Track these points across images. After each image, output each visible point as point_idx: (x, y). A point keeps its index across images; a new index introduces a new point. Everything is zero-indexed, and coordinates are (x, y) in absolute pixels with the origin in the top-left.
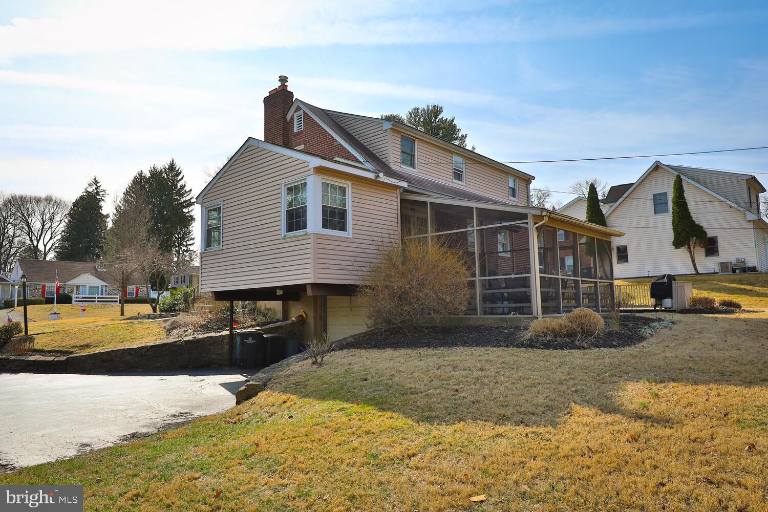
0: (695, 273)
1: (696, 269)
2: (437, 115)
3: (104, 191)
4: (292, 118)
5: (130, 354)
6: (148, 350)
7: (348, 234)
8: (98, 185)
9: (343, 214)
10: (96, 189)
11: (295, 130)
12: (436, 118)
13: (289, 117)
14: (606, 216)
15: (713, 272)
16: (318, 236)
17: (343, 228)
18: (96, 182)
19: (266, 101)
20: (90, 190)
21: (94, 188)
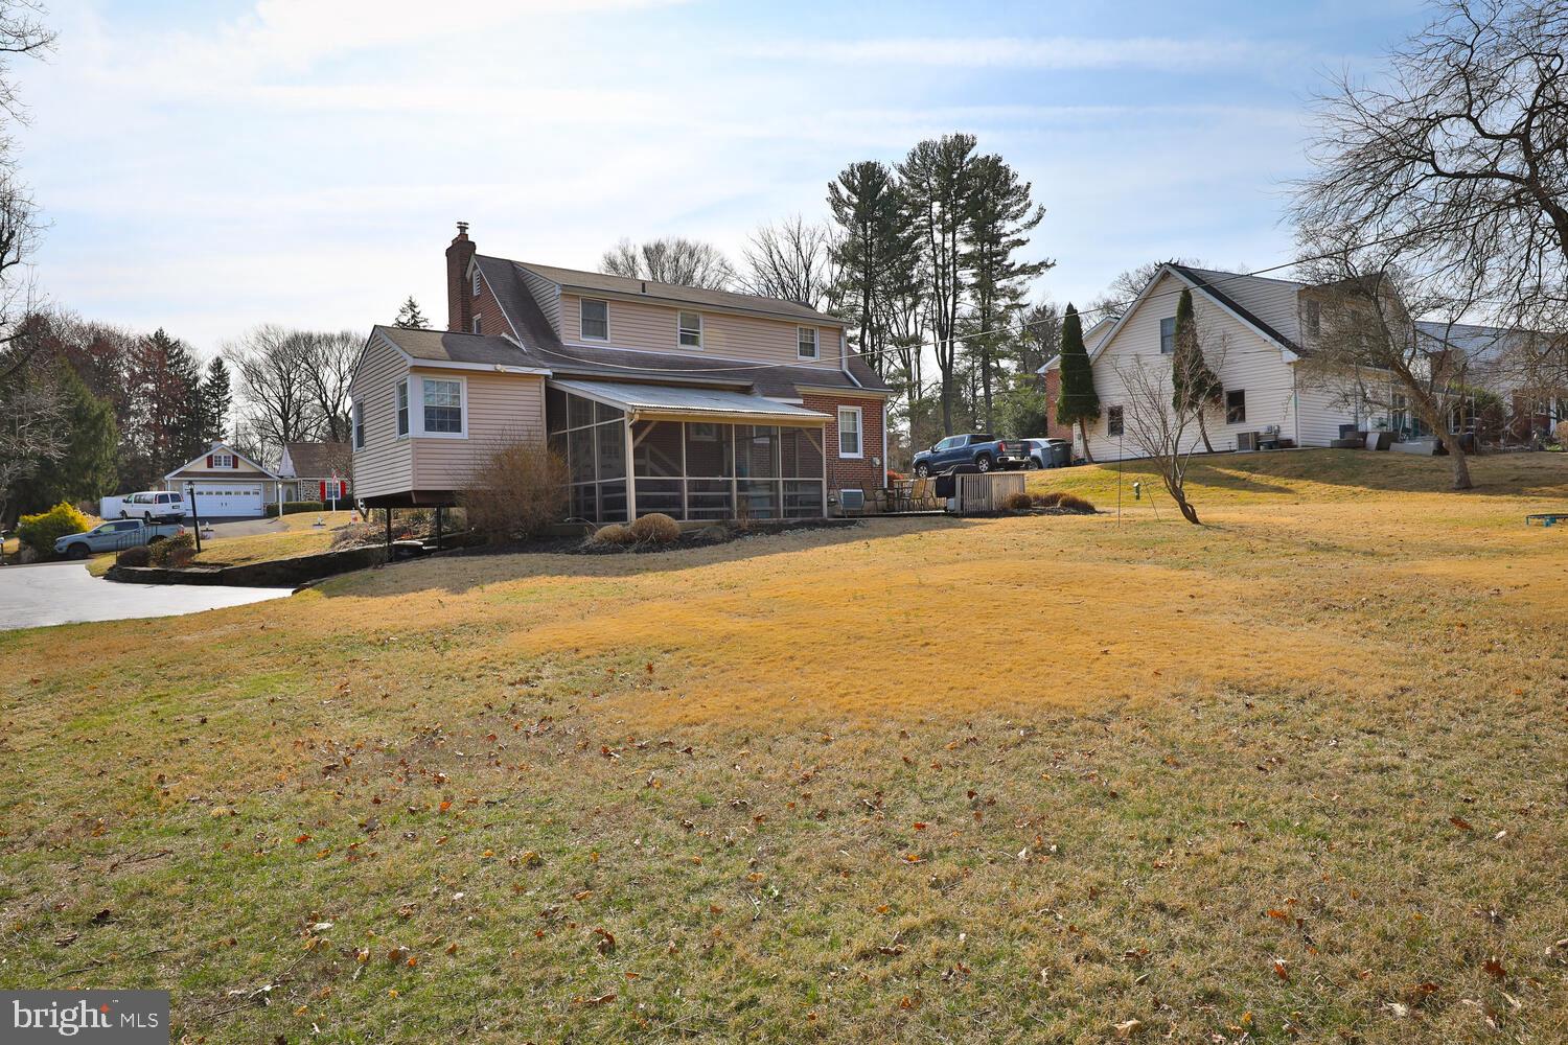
0: (1206, 451)
1: (1207, 444)
2: (963, 154)
3: (426, 320)
4: (472, 278)
5: (281, 566)
6: (300, 563)
7: (464, 434)
8: (417, 310)
9: (457, 413)
10: (413, 317)
11: (475, 294)
12: (962, 158)
13: (468, 276)
14: (1093, 358)
15: (1228, 449)
16: (418, 441)
17: (457, 427)
18: (412, 306)
19: (449, 252)
20: (404, 319)
21: (410, 316)
